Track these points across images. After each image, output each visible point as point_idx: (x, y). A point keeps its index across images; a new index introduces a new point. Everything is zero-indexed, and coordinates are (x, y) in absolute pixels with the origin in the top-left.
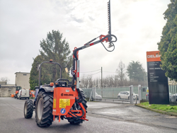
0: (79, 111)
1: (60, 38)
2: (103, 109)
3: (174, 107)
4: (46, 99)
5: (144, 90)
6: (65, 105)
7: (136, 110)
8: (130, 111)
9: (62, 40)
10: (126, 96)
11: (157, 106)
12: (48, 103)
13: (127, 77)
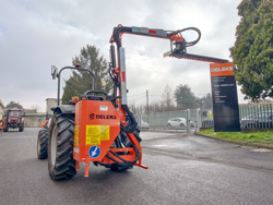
0: (127, 150)
1: (96, 55)
2: (155, 140)
3: (255, 134)
4: (63, 126)
5: (205, 114)
6: (99, 139)
7: (199, 140)
8: (192, 142)
9: (99, 57)
10: (177, 123)
11: (226, 134)
12: (67, 134)
13: (174, 103)
